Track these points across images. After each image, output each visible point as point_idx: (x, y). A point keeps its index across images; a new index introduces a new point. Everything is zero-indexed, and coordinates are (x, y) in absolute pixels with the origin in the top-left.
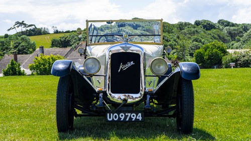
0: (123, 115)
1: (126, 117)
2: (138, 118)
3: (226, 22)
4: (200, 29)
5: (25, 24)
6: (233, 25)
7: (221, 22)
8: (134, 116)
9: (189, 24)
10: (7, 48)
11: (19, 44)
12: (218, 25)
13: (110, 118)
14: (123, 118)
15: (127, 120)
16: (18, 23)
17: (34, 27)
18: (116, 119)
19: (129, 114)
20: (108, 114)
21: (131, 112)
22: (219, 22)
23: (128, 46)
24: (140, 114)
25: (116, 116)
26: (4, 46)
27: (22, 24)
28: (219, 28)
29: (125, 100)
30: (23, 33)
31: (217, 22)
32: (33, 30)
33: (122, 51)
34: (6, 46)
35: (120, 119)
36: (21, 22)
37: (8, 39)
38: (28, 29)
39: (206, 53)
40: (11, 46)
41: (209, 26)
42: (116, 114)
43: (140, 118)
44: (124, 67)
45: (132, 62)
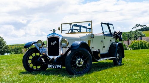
1: (55, 66)
5: (141, 25)
8: (58, 66)
10: (131, 38)
11: (137, 35)
13: (49, 66)
14: (54, 67)
16: (137, 25)
17: (145, 26)
23: (54, 34)
24: (60, 65)
26: (129, 36)
27: (139, 25)
30: (139, 30)
32: (145, 28)
33: (52, 37)
34: (130, 37)
35: (53, 67)
36: (139, 24)
37: (131, 33)
38: (142, 27)
40: (133, 37)
42: (51, 65)
43: (60, 67)
44: (53, 44)
45: (56, 42)
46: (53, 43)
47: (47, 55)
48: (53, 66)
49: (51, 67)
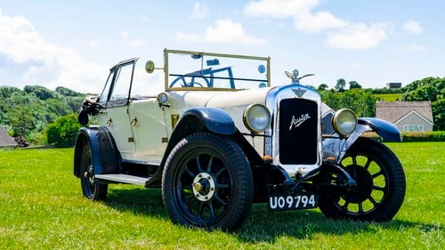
0: (291, 198)
1: (295, 201)
2: (310, 202)
3: (67, 90)
4: (31, 97)
6: (76, 95)
7: (60, 90)
8: (305, 199)
9: (16, 90)
12: (56, 93)
13: (274, 204)
14: (291, 203)
15: (297, 206)
18: (281, 207)
19: (299, 197)
20: (271, 198)
21: (302, 194)
22: (57, 90)
24: (313, 197)
25: (281, 201)
28: (57, 98)
29: (298, 175)
31: (54, 90)
33: (295, 96)
35: (287, 205)
39: (63, 129)
41: (44, 95)
42: (281, 198)
43: (313, 203)
44: (297, 122)
45: (307, 115)
46: (296, 118)
47: (276, 162)
48: (290, 201)
49: (281, 204)
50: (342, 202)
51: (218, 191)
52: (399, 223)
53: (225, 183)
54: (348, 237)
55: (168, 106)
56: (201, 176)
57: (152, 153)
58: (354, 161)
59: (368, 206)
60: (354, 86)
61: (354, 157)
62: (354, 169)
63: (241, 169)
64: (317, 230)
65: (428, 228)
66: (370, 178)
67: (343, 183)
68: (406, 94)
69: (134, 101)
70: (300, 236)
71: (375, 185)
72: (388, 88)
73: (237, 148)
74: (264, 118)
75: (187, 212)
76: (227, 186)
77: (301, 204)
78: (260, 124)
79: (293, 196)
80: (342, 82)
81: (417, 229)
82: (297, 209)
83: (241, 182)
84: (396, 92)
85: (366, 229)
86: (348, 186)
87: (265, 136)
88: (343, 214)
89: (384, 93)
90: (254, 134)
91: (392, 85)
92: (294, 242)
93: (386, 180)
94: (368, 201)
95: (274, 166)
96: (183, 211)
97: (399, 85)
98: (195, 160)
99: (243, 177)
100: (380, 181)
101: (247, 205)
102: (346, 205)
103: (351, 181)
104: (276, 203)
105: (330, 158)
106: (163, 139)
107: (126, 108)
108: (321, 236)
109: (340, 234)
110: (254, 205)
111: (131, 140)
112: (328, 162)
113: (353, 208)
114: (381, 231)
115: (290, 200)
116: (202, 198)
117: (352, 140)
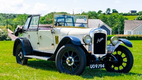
1: (98, 66)
2: (103, 66)
8: (101, 65)
13: (91, 67)
14: (97, 67)
18: (94, 68)
20: (91, 65)
24: (104, 65)
29: (99, 58)
35: (95, 67)
42: (94, 65)
43: (104, 67)
45: (103, 38)
46: (99, 39)
49: (94, 67)
50: (113, 66)
51: (75, 63)
52: (131, 73)
53: (77, 60)
54: (115, 77)
55: (54, 33)
56: (69, 58)
57: (47, 48)
58: (117, 53)
59: (121, 68)
60: (115, 11)
61: (117, 51)
62: (117, 55)
63: (83, 56)
64: (106, 75)
65: (139, 75)
66: (122, 59)
67: (114, 60)
68: (138, 16)
69: (40, 30)
70: (101, 77)
71: (123, 61)
72: (130, 13)
73: (81, 49)
74: (89, 40)
75: (64, 69)
76: (78, 61)
77: (100, 67)
78: (88, 41)
79: (98, 64)
80: (109, 10)
81: (136, 75)
82: (99, 68)
83: (83, 60)
84: (134, 15)
85: (121, 75)
86: (115, 61)
87: (89, 45)
88: (113, 70)
89: (128, 15)
90: (86, 45)
91: (133, 12)
92: (99, 78)
93: (127, 59)
94: (121, 66)
95: (92, 55)
96: (63, 69)
97: (135, 12)
98: (67, 52)
99: (83, 58)
100: (125, 60)
101: (84, 67)
102: (114, 67)
103: (116, 60)
104: (92, 66)
105: (109, 52)
106: (52, 44)
107: (37, 32)
108: (107, 77)
109: (113, 76)
110: (86, 67)
111: (38, 43)
112: (109, 53)
113: (116, 68)
114: (125, 76)
115: (96, 66)
116: (69, 65)
117: (116, 46)
